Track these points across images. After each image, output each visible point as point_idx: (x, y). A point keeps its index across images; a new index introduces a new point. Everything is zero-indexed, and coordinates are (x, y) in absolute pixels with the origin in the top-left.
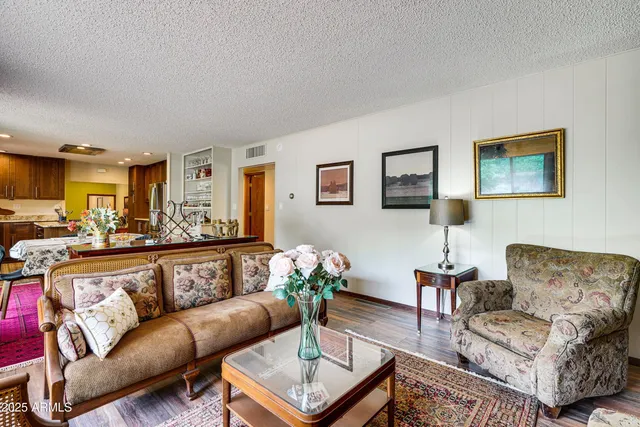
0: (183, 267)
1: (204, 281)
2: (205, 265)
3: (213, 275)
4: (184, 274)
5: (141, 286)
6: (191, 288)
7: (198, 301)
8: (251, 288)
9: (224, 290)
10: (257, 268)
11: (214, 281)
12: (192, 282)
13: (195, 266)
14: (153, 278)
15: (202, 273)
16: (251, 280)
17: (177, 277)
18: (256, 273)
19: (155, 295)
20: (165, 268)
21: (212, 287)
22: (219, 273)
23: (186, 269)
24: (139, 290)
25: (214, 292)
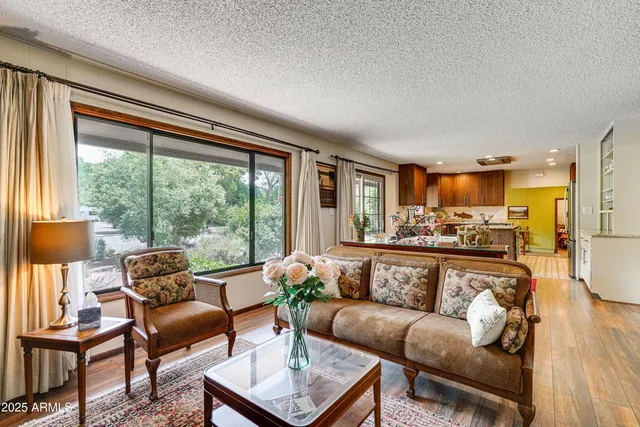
0: (384, 265)
1: (397, 283)
2: (402, 269)
3: (407, 280)
4: (382, 271)
5: (350, 271)
6: (385, 286)
7: (389, 299)
8: (450, 311)
9: (416, 299)
10: (460, 289)
11: (407, 288)
12: (387, 281)
13: (393, 268)
14: (360, 268)
15: (397, 276)
16: (451, 301)
17: (376, 273)
18: (458, 295)
19: (358, 282)
20: (373, 263)
21: (403, 292)
22: (415, 280)
23: (385, 269)
24: (347, 274)
25: (404, 297)
